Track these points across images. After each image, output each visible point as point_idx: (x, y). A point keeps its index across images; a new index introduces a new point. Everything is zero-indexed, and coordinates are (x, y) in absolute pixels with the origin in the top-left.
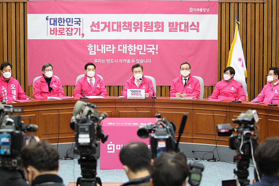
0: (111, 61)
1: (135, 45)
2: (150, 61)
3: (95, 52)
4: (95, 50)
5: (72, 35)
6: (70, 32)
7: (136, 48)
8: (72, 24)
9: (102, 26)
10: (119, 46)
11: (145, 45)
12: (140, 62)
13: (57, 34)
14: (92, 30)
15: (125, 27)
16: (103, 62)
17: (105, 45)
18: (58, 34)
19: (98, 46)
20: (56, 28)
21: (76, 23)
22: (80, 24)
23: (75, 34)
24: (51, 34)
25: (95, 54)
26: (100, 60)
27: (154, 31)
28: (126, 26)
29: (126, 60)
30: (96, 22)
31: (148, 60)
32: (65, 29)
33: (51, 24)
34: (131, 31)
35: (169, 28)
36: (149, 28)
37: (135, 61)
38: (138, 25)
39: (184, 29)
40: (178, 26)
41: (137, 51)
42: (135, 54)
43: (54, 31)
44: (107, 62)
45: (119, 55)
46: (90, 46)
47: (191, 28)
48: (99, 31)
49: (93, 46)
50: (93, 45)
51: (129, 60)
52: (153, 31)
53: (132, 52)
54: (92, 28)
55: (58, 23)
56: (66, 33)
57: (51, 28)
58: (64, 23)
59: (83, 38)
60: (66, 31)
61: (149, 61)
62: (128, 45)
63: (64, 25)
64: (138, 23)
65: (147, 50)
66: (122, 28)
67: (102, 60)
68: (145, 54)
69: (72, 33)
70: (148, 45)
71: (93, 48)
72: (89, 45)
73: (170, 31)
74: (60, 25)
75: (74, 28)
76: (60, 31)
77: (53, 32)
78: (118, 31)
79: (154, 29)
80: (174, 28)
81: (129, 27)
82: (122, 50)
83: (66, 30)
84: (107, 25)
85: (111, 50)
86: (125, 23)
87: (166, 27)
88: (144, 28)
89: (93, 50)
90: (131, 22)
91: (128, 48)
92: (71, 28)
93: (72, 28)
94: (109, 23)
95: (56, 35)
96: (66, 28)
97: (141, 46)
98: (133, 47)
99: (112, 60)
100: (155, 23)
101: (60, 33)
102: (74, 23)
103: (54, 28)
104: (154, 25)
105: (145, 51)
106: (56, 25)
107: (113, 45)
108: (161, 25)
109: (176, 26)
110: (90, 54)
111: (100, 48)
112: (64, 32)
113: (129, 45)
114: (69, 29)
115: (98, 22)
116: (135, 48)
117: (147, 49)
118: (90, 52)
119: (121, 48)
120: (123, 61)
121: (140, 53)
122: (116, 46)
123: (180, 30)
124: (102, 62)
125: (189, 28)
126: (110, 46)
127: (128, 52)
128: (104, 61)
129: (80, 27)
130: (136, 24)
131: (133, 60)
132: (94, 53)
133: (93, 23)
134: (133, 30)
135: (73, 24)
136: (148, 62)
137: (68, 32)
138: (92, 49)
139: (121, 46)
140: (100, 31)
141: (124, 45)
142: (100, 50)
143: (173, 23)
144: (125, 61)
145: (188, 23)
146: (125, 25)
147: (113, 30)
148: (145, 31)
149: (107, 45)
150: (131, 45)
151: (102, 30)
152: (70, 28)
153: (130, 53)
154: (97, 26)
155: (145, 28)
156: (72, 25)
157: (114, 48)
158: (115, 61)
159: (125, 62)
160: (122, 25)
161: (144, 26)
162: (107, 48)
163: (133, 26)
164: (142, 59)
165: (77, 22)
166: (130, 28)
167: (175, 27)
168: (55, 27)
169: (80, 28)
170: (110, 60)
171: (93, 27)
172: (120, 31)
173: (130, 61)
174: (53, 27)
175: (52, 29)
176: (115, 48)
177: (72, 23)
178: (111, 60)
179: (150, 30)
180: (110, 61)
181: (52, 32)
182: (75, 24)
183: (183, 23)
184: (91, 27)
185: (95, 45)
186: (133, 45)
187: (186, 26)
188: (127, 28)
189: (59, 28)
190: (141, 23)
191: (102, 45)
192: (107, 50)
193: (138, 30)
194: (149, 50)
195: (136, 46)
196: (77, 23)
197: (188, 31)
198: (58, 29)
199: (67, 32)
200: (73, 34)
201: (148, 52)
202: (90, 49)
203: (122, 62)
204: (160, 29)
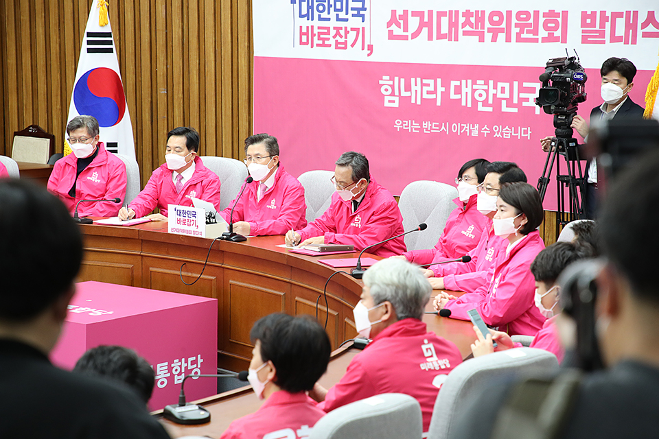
0: (433, 127)
1: (491, 82)
2: (529, 132)
3: (396, 99)
4: (397, 93)
5: (345, 48)
6: (343, 40)
7: (495, 92)
8: (346, 17)
9: (414, 23)
10: (454, 83)
11: (516, 84)
12: (502, 134)
13: (315, 45)
14: (391, 36)
15: (468, 28)
16: (415, 129)
17: (419, 79)
18: (318, 45)
19: (403, 80)
20: (312, 27)
21: (355, 12)
22: (363, 16)
23: (352, 46)
24: (301, 43)
25: (396, 105)
26: (407, 122)
27: (540, 40)
28: (471, 26)
29: (468, 128)
30: (400, 12)
31: (523, 129)
32: (332, 29)
33: (301, 16)
34: (482, 40)
35: (583, 31)
36: (528, 32)
37: (491, 130)
38: (500, 22)
39: (623, 35)
40: (608, 25)
41: (497, 101)
42: (490, 109)
43: (307, 34)
44: (425, 132)
45: (452, 111)
46: (385, 81)
47: (645, 30)
48: (406, 38)
49: (391, 83)
50: (392, 79)
51: (477, 126)
52: (536, 41)
53: (485, 103)
54: (390, 29)
55: (316, 14)
56: (332, 42)
57: (301, 27)
58: (329, 13)
59: (372, 59)
60: (334, 37)
61: (526, 132)
62: (474, 83)
63: (329, 19)
64: (499, 14)
65: (521, 100)
66: (460, 31)
67: (412, 125)
68: (515, 110)
69: (345, 43)
70: (526, 85)
71: (392, 87)
72: (384, 78)
73: (585, 40)
74: (320, 19)
75: (352, 29)
76: (322, 36)
77: (306, 37)
78: (450, 40)
79: (543, 33)
80: (596, 31)
81: (477, 28)
82: (458, 97)
83: (333, 32)
84: (426, 20)
85: (433, 96)
86: (467, 14)
87: (575, 29)
88: (515, 31)
89: (393, 94)
90: (483, 12)
91: (473, 91)
92: (343, 29)
93: (346, 28)
94: (430, 12)
95: (312, 47)
96: (334, 28)
97: (507, 85)
98: (486, 87)
99: (435, 126)
100: (545, 15)
101: (321, 42)
102: (351, 13)
103: (308, 27)
104: (542, 20)
105: (515, 101)
106: (312, 20)
107: (439, 81)
108: (560, 20)
109: (602, 25)
110: (387, 104)
111: (408, 88)
112: (328, 39)
113: (478, 82)
114: (340, 31)
115: (406, 12)
116: (492, 91)
117: (522, 95)
118: (387, 99)
119: (458, 90)
120: (462, 128)
121: (504, 109)
122: (446, 84)
123: (614, 39)
124: (412, 128)
125: (640, 32)
126: (431, 82)
127: (474, 102)
128: (416, 125)
129: (363, 25)
130: (496, 18)
131: (486, 127)
132: (394, 102)
133: (394, 12)
134: (488, 36)
135: (349, 16)
136: (523, 135)
137: (338, 38)
138: (390, 91)
139: (458, 83)
140: (410, 37)
141: (464, 82)
142: (408, 94)
143: (594, 13)
144: (468, 131)
145: (636, 13)
146: (467, 22)
147: (440, 37)
148: (519, 39)
149: (425, 81)
150: (482, 82)
151: (415, 35)
152: (341, 28)
153: (480, 108)
154: (401, 22)
155: (518, 30)
156: (346, 20)
157: (440, 89)
158: (443, 127)
159: (465, 132)
160: (462, 20)
161: (517, 25)
162: (425, 89)
163: (487, 25)
164: (507, 128)
165: (358, 9)
166: (480, 30)
167: (598, 28)
168: (310, 23)
169: (363, 28)
170: (430, 125)
171: (394, 27)
172: (456, 39)
173: (480, 130)
174: (305, 23)
175: (304, 30)
176: (443, 89)
177: (347, 14)
178: (434, 124)
179: (531, 36)
180: (431, 127)
181: (304, 38)
182: (353, 15)
183: (620, 15)
184: (389, 24)
185: (396, 79)
186: (486, 83)
187: (631, 26)
188: (474, 30)
189: (319, 28)
190: (509, 13)
191: (413, 80)
192: (425, 96)
193: (502, 36)
194: (527, 100)
195: (495, 87)
196: (358, 12)
197: (634, 42)
198: (316, 31)
199: (336, 39)
200: (349, 43)
201: (525, 104)
202: (386, 90)
203: (461, 131)
204: (558, 33)
